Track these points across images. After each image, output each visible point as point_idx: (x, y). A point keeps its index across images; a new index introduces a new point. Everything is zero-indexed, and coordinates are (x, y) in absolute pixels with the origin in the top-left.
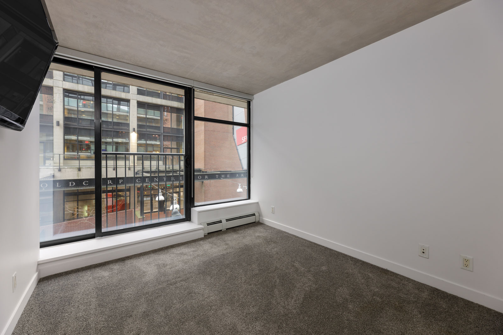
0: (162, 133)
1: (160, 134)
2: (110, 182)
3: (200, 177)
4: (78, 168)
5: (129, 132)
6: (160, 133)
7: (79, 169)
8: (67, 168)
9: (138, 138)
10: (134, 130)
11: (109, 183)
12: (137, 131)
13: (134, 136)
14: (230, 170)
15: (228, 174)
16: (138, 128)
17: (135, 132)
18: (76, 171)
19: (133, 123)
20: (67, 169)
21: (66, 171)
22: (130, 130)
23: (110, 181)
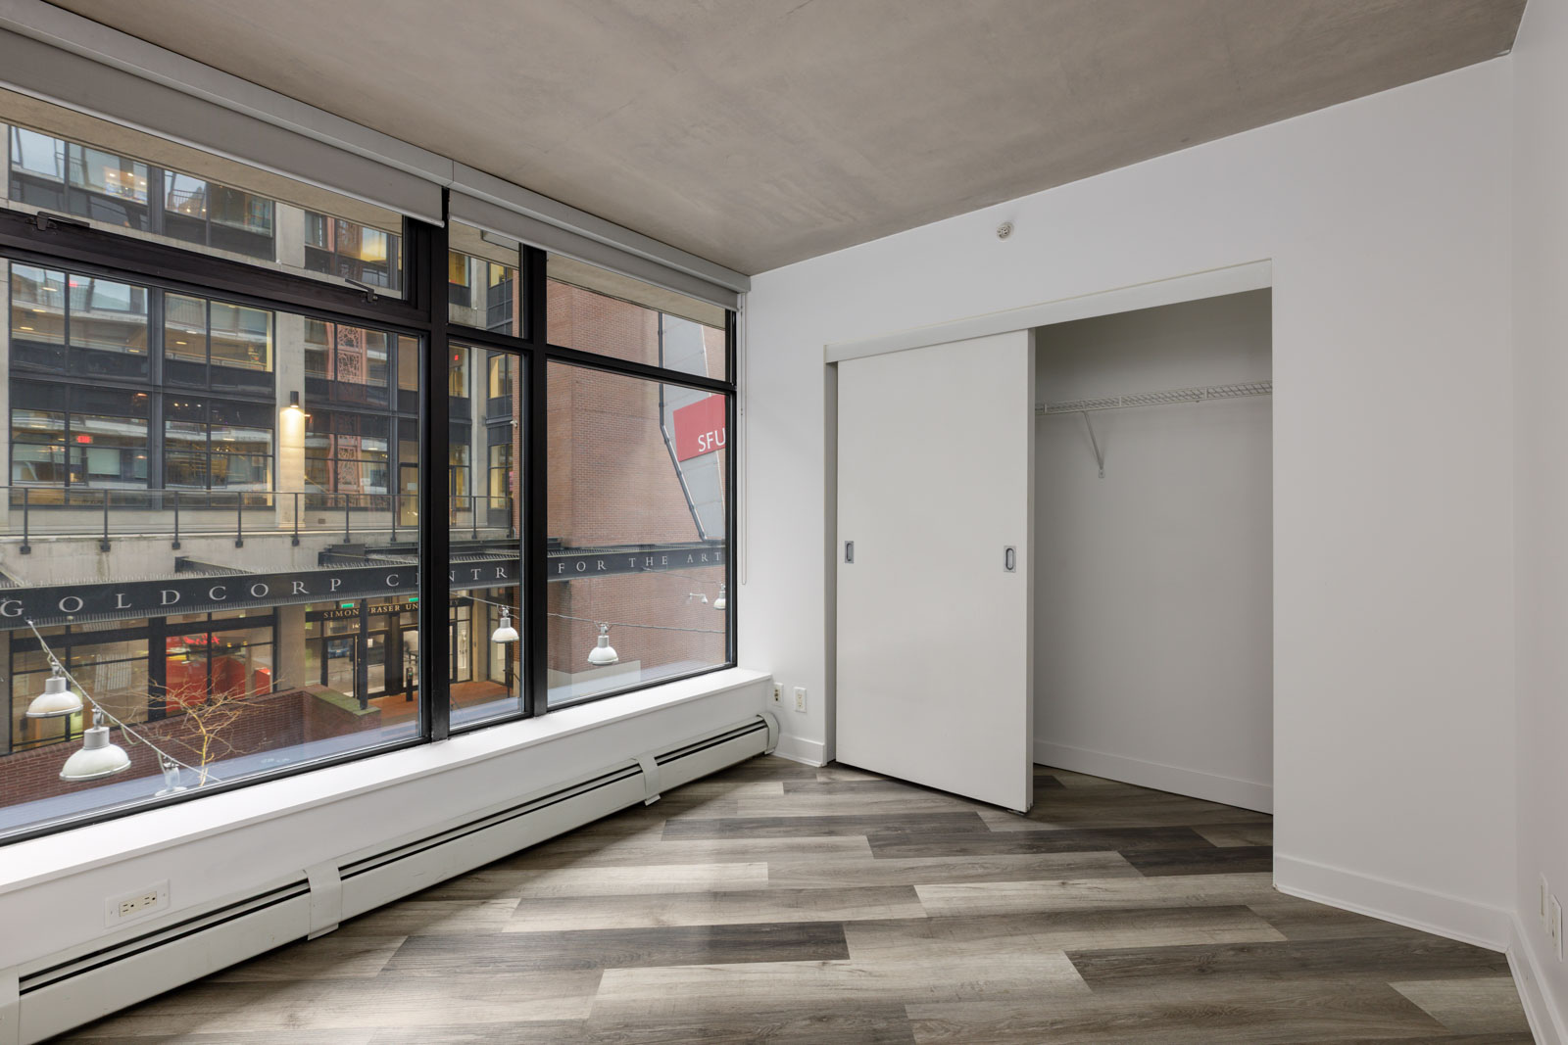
0: (393, 412)
1: (386, 414)
2: (300, 588)
3: (581, 566)
4: (100, 540)
5: (274, 405)
6: (384, 410)
7: (105, 546)
8: (58, 541)
9: (307, 429)
10: (294, 398)
11: (298, 591)
12: (306, 401)
13: (292, 421)
14: (649, 543)
15: (663, 553)
16: (307, 391)
17: (300, 408)
18: (91, 553)
19: (290, 374)
20: (55, 546)
21: (50, 551)
22: (274, 399)
23: (298, 585)
